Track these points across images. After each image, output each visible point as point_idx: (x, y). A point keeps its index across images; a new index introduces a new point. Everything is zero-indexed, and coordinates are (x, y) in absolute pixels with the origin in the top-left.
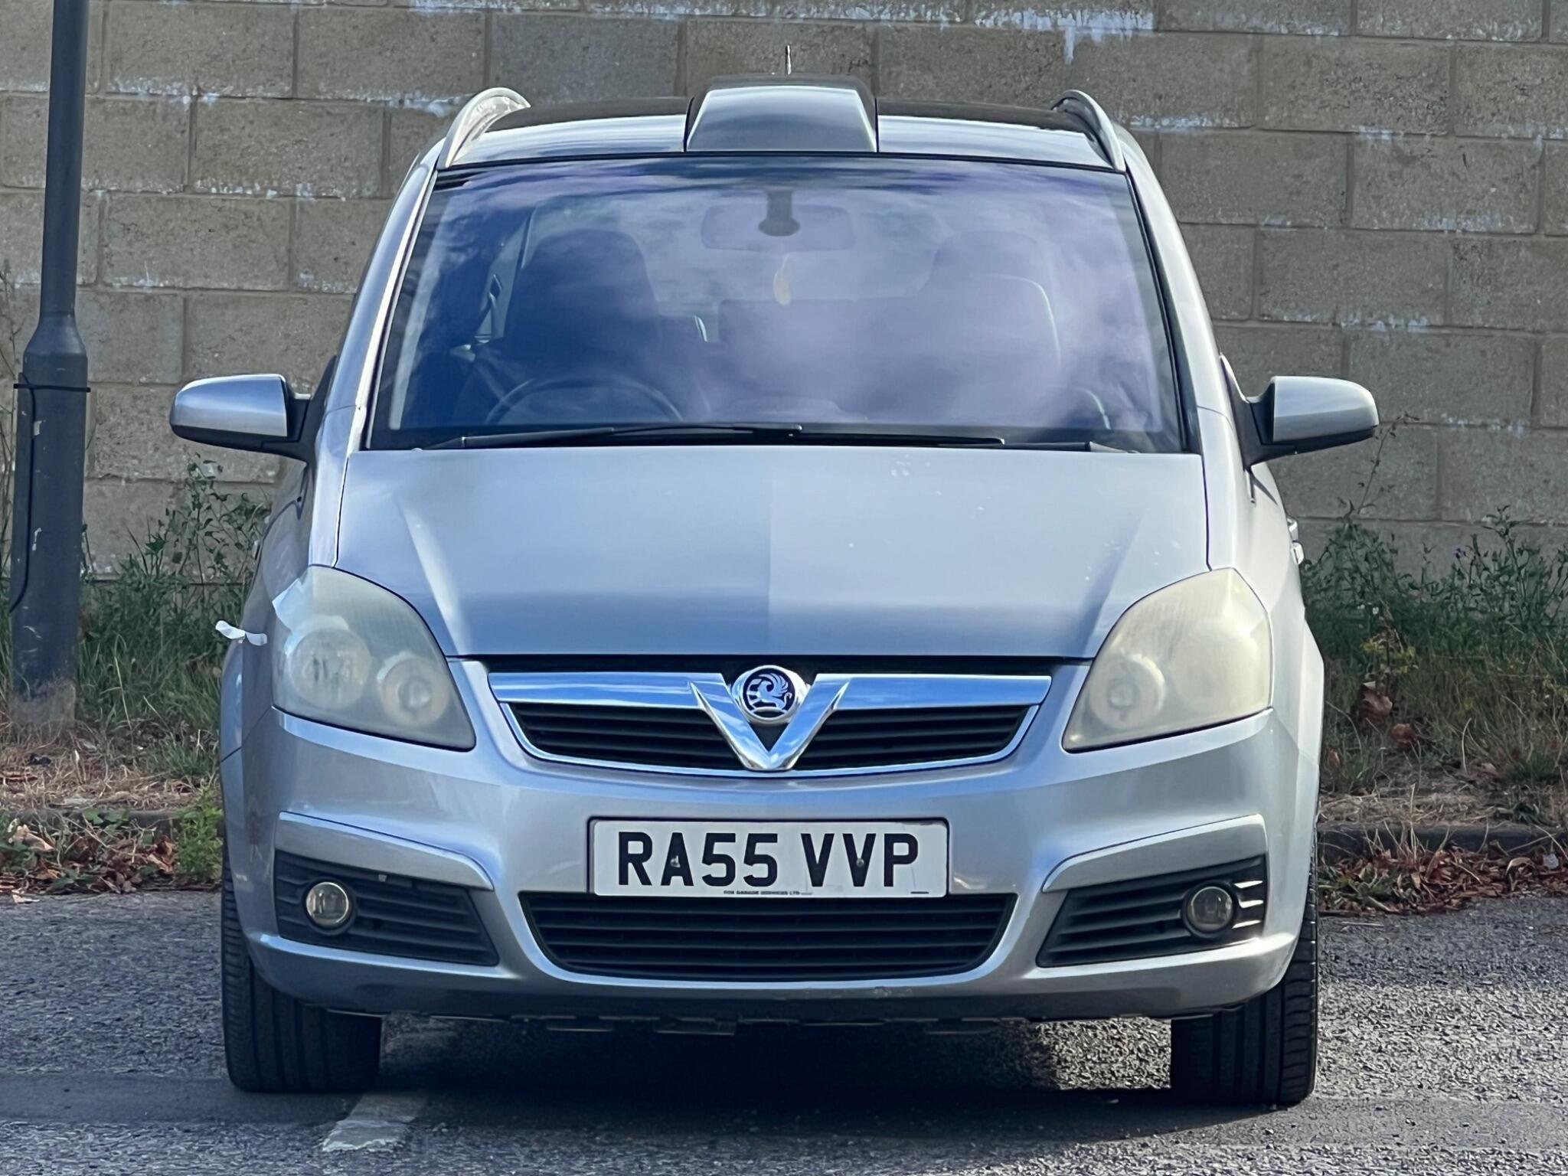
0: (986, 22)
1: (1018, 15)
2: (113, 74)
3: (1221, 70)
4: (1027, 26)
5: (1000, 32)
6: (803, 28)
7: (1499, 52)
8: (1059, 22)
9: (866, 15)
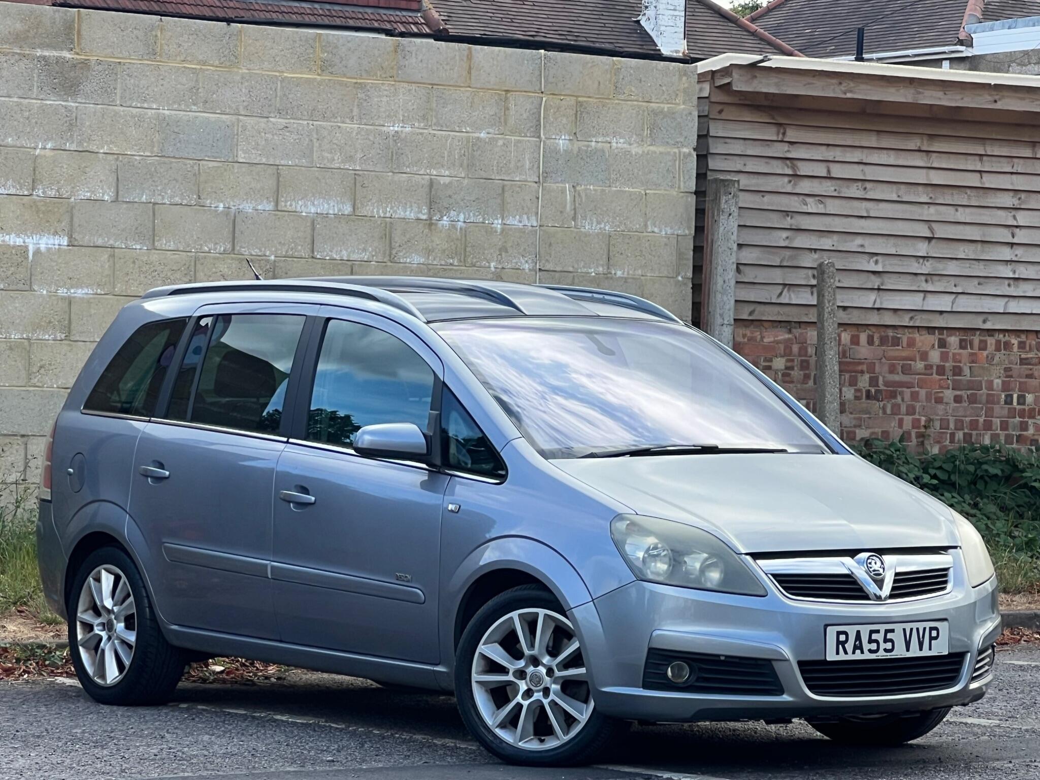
1: (8, 236)
3: (97, 266)
4: (12, 243)
7: (214, 258)
8: (26, 241)
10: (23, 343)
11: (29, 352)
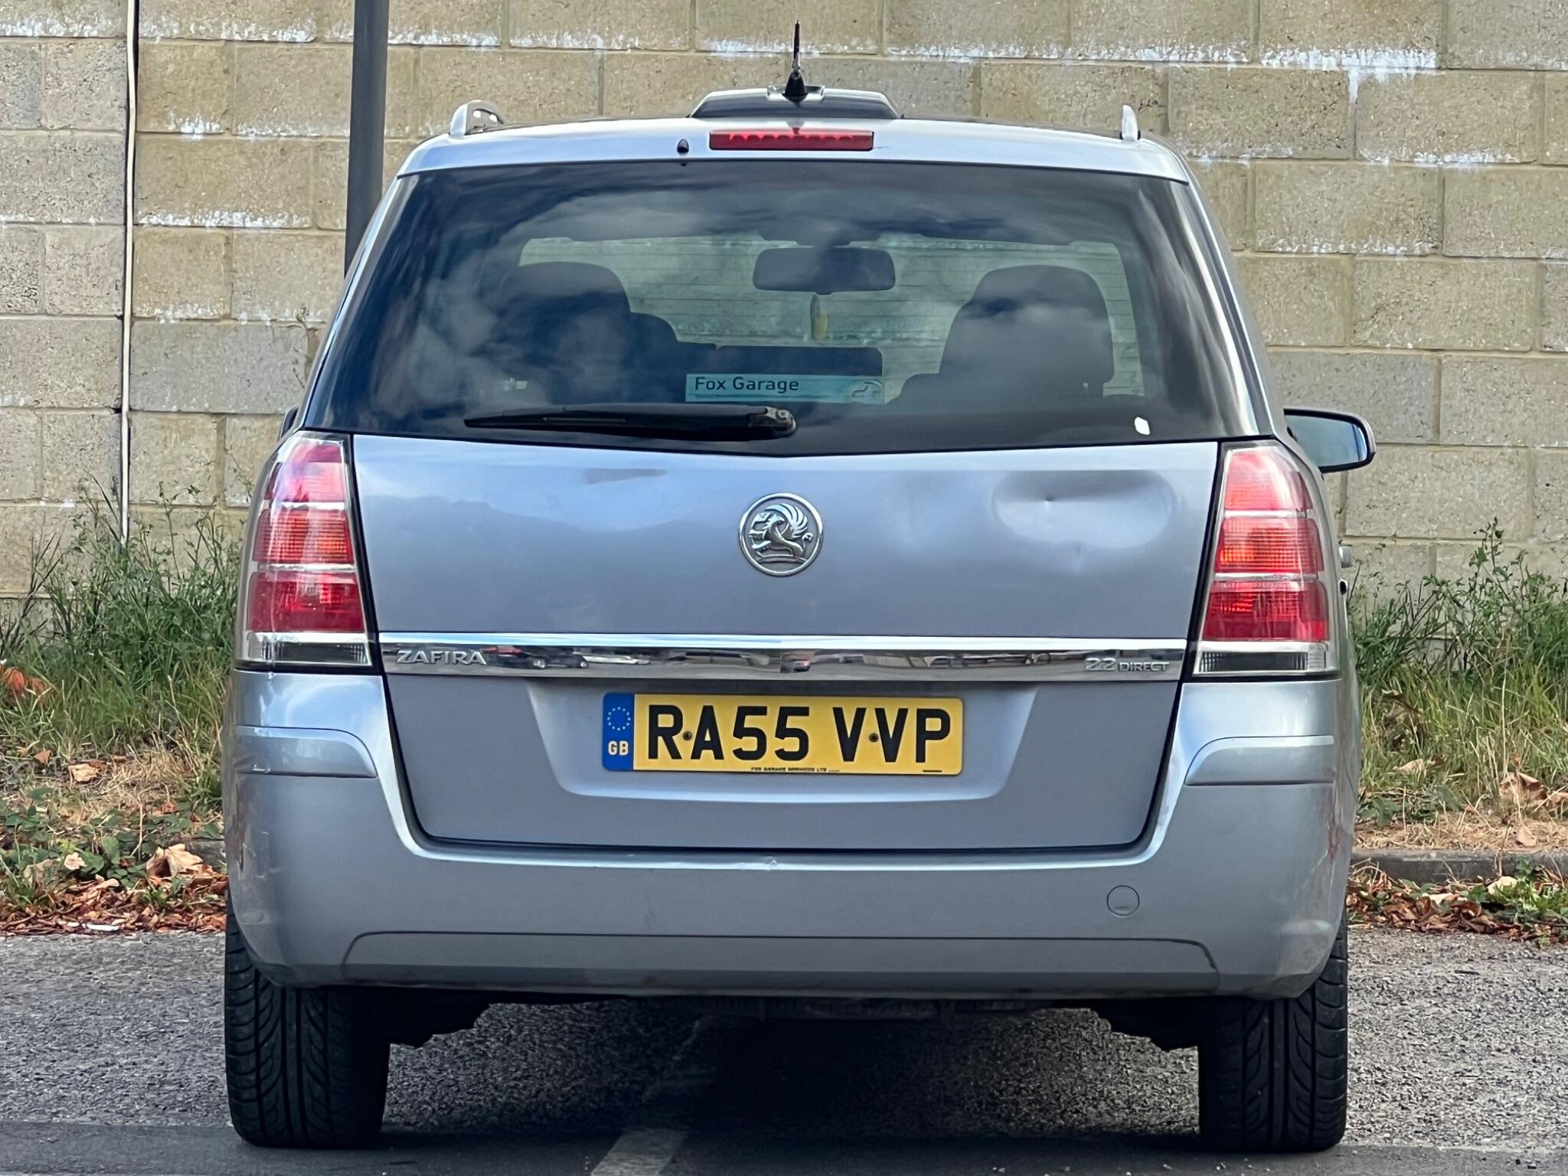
0: (1272, 62)
1: (1303, 55)
2: (424, 119)
3: (1503, 107)
4: (1312, 67)
5: (1287, 72)
6: (1094, 70)
8: (1344, 62)
9: (1156, 57)
10: (1337, 262)
11: (1351, 279)
